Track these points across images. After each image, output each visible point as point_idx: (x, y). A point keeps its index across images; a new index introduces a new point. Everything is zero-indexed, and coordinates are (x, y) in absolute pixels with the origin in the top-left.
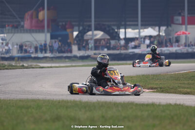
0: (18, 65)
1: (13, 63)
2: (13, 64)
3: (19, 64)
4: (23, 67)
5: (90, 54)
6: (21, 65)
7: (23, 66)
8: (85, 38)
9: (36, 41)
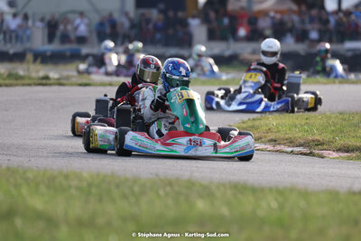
0: (34, 75)
1: (21, 69)
2: (21, 73)
3: (37, 71)
4: (45, 81)
5: (239, 51)
6: (42, 74)
7: (47, 78)
8: (232, 6)
9: (97, 11)
